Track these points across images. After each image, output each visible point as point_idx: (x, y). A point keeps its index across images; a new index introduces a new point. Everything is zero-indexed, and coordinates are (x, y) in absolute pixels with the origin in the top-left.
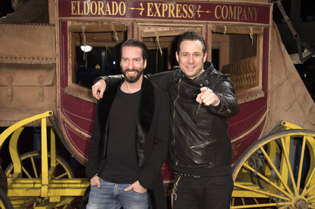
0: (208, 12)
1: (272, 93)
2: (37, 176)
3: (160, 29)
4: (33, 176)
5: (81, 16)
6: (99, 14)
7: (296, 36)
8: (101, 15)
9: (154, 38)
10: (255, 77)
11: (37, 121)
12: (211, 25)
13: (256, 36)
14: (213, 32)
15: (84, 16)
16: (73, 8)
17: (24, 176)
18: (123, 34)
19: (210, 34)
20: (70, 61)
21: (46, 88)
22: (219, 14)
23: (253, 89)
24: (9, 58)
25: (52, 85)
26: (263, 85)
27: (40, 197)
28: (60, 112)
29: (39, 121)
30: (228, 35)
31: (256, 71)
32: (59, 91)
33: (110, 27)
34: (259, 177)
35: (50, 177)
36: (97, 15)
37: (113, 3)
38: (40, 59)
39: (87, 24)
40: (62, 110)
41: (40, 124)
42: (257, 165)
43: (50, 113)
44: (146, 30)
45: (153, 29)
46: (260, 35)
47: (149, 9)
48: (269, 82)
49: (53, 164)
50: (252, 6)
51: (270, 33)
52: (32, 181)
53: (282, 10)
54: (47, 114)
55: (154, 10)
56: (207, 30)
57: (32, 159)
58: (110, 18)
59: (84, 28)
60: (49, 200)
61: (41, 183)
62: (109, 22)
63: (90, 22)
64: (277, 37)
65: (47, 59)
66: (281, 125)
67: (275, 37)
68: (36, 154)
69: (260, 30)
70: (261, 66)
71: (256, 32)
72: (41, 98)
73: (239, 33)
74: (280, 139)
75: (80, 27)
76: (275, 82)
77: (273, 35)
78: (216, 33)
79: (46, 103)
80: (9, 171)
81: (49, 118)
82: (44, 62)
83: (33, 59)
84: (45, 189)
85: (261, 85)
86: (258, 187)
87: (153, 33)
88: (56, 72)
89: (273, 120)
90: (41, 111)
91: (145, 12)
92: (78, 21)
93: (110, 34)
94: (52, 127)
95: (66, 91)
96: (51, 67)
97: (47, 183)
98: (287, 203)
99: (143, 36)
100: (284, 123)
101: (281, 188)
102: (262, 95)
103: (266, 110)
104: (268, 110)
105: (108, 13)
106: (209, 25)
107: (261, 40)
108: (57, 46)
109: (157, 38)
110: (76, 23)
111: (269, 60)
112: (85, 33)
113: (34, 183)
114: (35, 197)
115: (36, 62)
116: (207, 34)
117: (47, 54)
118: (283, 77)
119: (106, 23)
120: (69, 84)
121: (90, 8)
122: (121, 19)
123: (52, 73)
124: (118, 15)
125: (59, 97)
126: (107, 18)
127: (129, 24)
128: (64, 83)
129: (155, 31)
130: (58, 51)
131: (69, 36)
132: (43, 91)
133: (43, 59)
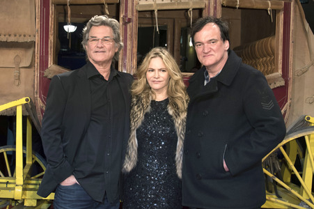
1: (294, 82)
2: (10, 175)
3: (159, 1)
4: (6, 175)
9: (152, 12)
10: (274, 62)
11: (11, 109)
13: (275, 12)
14: (223, 6)
18: (115, 6)
19: (219, 8)
20: (51, 38)
21: (22, 70)
23: (270, 75)
25: (29, 67)
26: (283, 71)
27: (13, 199)
28: (39, 99)
29: (14, 109)
30: (240, 10)
31: (273, 53)
32: (37, 74)
34: (276, 183)
35: (25, 176)
38: (18, 35)
40: (40, 97)
41: (15, 113)
42: (275, 169)
43: (27, 100)
44: (143, 2)
45: (150, 1)
46: (279, 11)
48: (290, 67)
49: (29, 162)
51: (292, 9)
52: (5, 181)
54: (23, 101)
56: (215, 3)
57: (5, 154)
60: (23, 203)
61: (15, 183)
64: (301, 14)
65: (25, 36)
66: (304, 120)
67: (298, 14)
68: (10, 149)
69: (279, 4)
70: (281, 47)
71: (275, 7)
72: (17, 82)
73: (255, 7)
74: (303, 137)
76: (298, 68)
77: (295, 12)
78: (227, 7)
79: (22, 88)
81: (25, 106)
82: (21, 40)
83: (10, 35)
84: (19, 190)
85: (280, 72)
86: (275, 196)
87: (151, 5)
88: (35, 52)
89: (294, 114)
90: (17, 97)
93: (99, 7)
94: (29, 117)
95: (46, 74)
96: (29, 46)
97: (22, 183)
99: (139, 9)
100: (308, 118)
101: (304, 198)
102: (282, 83)
103: (287, 101)
104: (289, 101)
107: (281, 16)
108: (37, 20)
109: (156, 12)
111: (291, 41)
112: (70, 5)
113: (7, 183)
114: (8, 200)
115: (12, 39)
116: (215, 8)
117: (27, 30)
118: (308, 62)
120: (49, 66)
123: (30, 52)
125: (37, 81)
128: (44, 65)
129: (153, 3)
130: (38, 26)
131: (52, 9)
132: (19, 73)
133: (20, 36)
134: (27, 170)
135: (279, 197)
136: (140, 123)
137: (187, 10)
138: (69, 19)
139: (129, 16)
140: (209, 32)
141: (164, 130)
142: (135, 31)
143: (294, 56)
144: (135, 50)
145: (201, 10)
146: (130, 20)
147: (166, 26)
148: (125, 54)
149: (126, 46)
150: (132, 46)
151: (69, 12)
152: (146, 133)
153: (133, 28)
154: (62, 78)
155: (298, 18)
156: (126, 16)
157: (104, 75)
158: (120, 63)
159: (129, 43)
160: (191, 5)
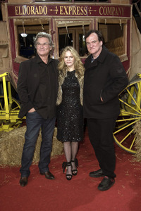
0: (95, 11)
1: (132, 58)
2: (2, 109)
3: (68, 22)
5: (21, 15)
8: (33, 15)
10: (123, 49)
12: (98, 19)
13: (122, 24)
15: (23, 15)
16: (16, 11)
19: (97, 24)
20: (16, 43)
21: (3, 59)
22: (102, 12)
23: (122, 56)
25: (7, 57)
29: (1, 78)
31: (122, 45)
32: (11, 60)
33: (38, 21)
34: (125, 105)
35: (10, 109)
36: (30, 15)
37: (40, 7)
39: (25, 20)
40: (14, 72)
41: (2, 80)
42: (124, 99)
43: (7, 74)
44: (60, 23)
45: (64, 22)
46: (125, 24)
47: (61, 10)
48: (131, 51)
49: (11, 102)
50: (120, 6)
51: (131, 22)
53: (137, 8)
54: (5, 74)
55: (64, 10)
56: (95, 22)
58: (38, 16)
59: (23, 23)
60: (10, 121)
61: (5, 112)
62: (38, 18)
63: (27, 19)
64: (135, 25)
65: (3, 42)
66: (137, 76)
69: (125, 21)
70: (126, 42)
71: (123, 22)
72: (1, 65)
73: (113, 23)
74: (137, 83)
75: (21, 22)
76: (134, 51)
77: (132, 24)
78: (101, 24)
79: (4, 68)
82: (1, 44)
85: (126, 54)
86: (124, 110)
87: (64, 24)
88: (8, 50)
89: (133, 73)
91: (59, 12)
92: (20, 19)
94: (9, 81)
95: (15, 61)
96: (5, 47)
97: (8, 112)
99: (58, 27)
100: (139, 75)
102: (127, 59)
103: (129, 67)
105: (37, 13)
106: (96, 19)
107: (126, 27)
108: (8, 34)
109: (67, 28)
110: (18, 20)
111: (131, 39)
112: (24, 26)
116: (95, 24)
117: (3, 39)
118: (138, 48)
119: (36, 19)
120: (17, 57)
121: (26, 10)
122: (45, 16)
123: (6, 50)
124: (43, 14)
125: (11, 64)
126: (36, 16)
127: (49, 19)
128: (14, 56)
130: (9, 37)
131: (15, 28)
132: (2, 61)
134: (10, 106)
135: (126, 110)
137: (81, 26)
139: (54, 30)
140: (93, 38)
142: (57, 37)
146: (54, 32)
150: (56, 45)
156: (52, 30)
157: (45, 61)
160: (83, 23)
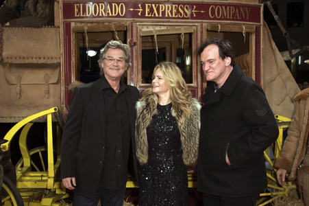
0: (202, 12)
2: (44, 170)
3: (158, 28)
4: (41, 170)
5: (83, 17)
6: (101, 15)
7: (286, 34)
8: (102, 16)
9: (152, 36)
11: (43, 116)
12: (206, 24)
13: (248, 34)
14: (208, 31)
15: (87, 17)
16: (76, 10)
17: (32, 169)
18: (123, 33)
19: (205, 33)
20: (73, 60)
21: (51, 86)
22: (213, 13)
24: (18, 59)
25: (57, 83)
27: (46, 189)
28: (65, 108)
29: (45, 117)
30: (222, 34)
31: (248, 67)
32: (63, 88)
33: (111, 27)
36: (98, 16)
37: (113, 4)
38: (46, 59)
39: (89, 25)
40: (66, 106)
41: (46, 120)
43: (55, 109)
44: (145, 29)
45: (151, 29)
46: (252, 33)
47: (147, 10)
48: (262, 77)
50: (243, 6)
51: (262, 31)
52: (40, 174)
53: (272, 10)
54: (52, 110)
55: (152, 10)
56: (202, 28)
57: (40, 154)
58: (110, 19)
59: (86, 28)
60: (55, 191)
61: (47, 176)
62: (110, 22)
63: (92, 23)
64: (268, 35)
65: (52, 58)
68: (43, 150)
69: (252, 28)
70: (254, 62)
71: (248, 30)
72: (47, 96)
73: (233, 31)
75: (83, 28)
76: (268, 78)
77: (264, 36)
78: (211, 31)
79: (51, 100)
80: (20, 165)
81: (53, 115)
82: (49, 62)
83: (40, 58)
84: (51, 181)
87: (151, 31)
88: (60, 71)
90: (47, 107)
91: (143, 13)
92: (81, 22)
94: (58, 122)
95: (69, 88)
96: (56, 66)
98: (281, 193)
99: (142, 35)
100: (277, 117)
105: (108, 14)
106: (204, 24)
107: (253, 38)
108: (62, 45)
110: (79, 24)
111: (261, 57)
112: (87, 33)
113: (42, 176)
114: (43, 189)
115: (42, 61)
116: (202, 32)
117: (54, 54)
118: (275, 73)
119: (107, 24)
120: (72, 82)
121: (92, 9)
122: (121, 19)
123: (57, 72)
124: (118, 16)
125: (63, 94)
126: (107, 19)
127: (128, 23)
128: (68, 81)
129: (153, 29)
130: (62, 51)
131: (73, 37)
132: (49, 88)
133: (48, 58)
136: (148, 123)
137: (180, 34)
138: (87, 44)
139: (135, 40)
141: (168, 129)
142: (140, 52)
143: (264, 69)
144: (140, 67)
145: (190, 34)
146: (135, 44)
147: (165, 48)
148: (132, 71)
149: (133, 65)
150: (137, 64)
151: (87, 39)
152: (154, 132)
153: (138, 50)
154: (81, 89)
155: (267, 38)
156: (131, 41)
157: (115, 88)
158: (129, 78)
159: (135, 61)
160: (183, 31)
